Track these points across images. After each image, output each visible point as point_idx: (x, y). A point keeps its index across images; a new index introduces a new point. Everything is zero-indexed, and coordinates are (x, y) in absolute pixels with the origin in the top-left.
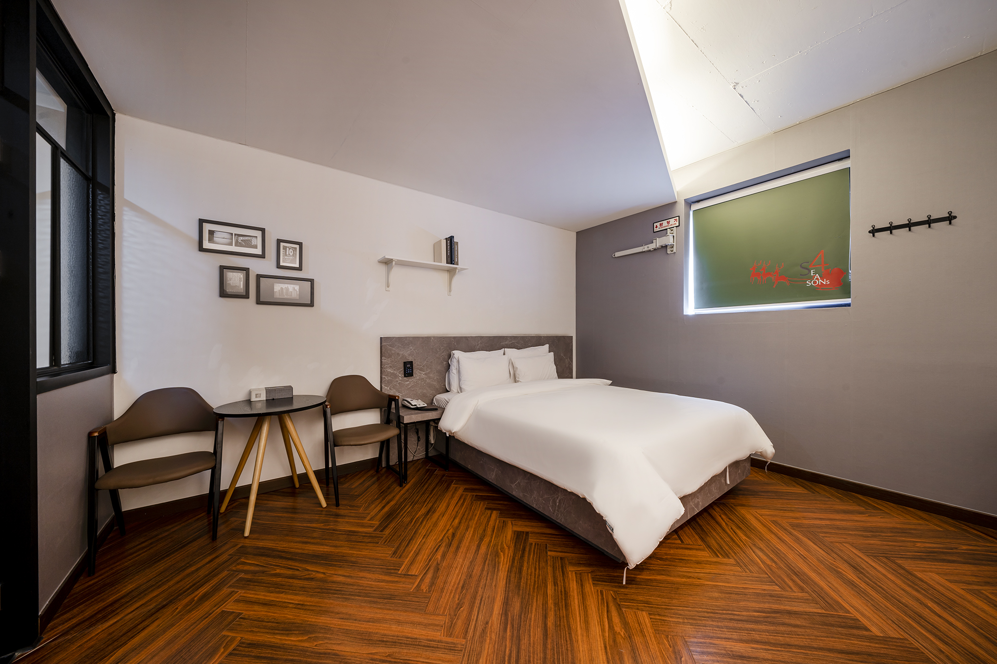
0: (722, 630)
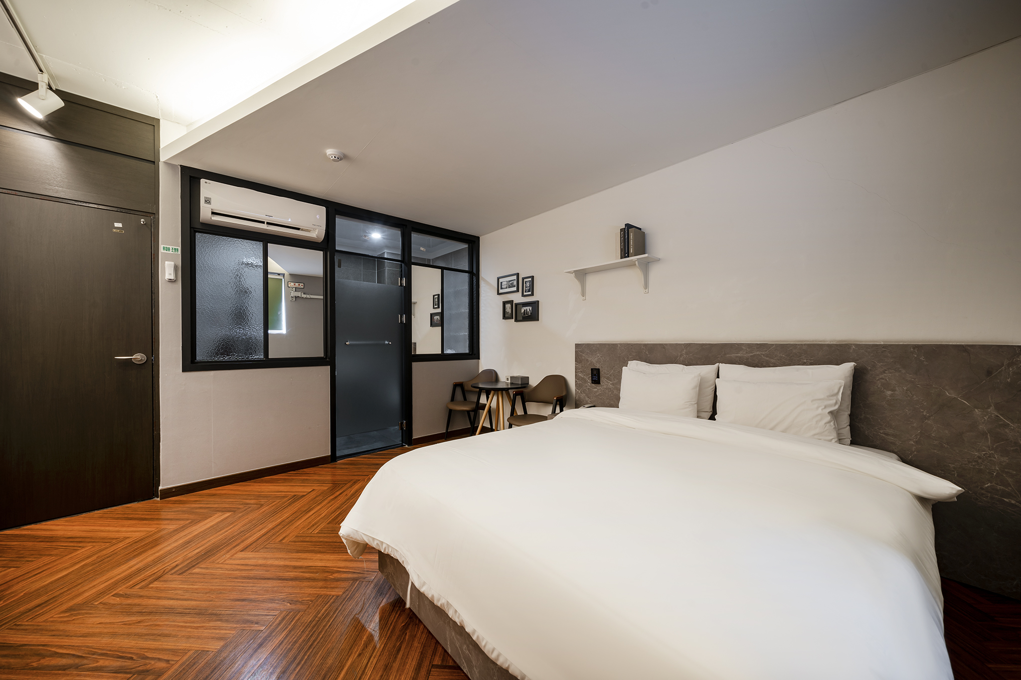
0: (291, 643)
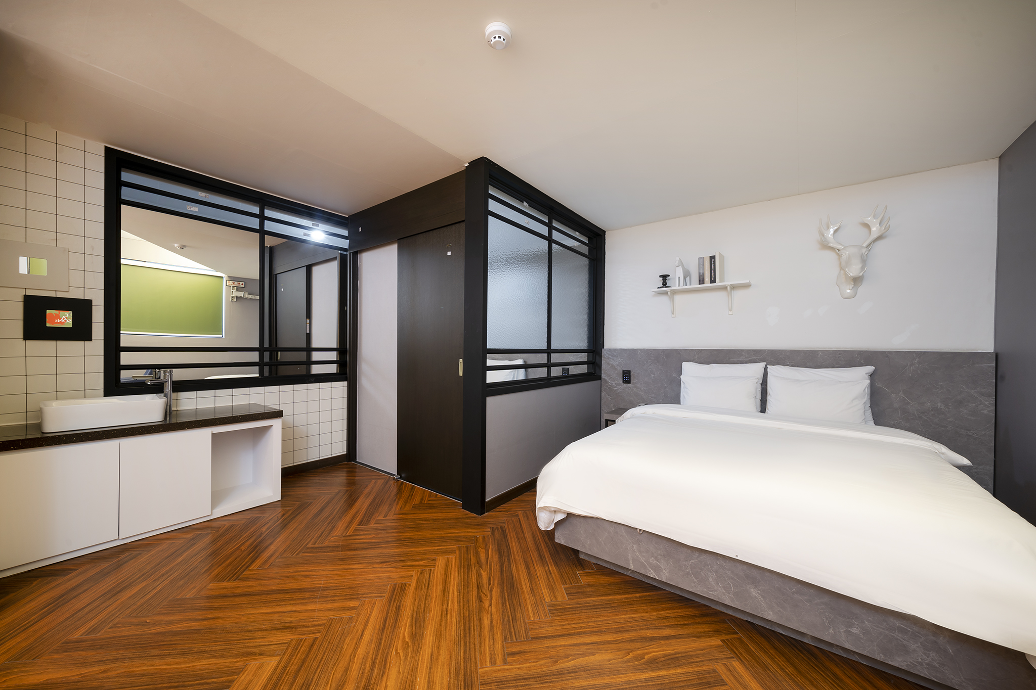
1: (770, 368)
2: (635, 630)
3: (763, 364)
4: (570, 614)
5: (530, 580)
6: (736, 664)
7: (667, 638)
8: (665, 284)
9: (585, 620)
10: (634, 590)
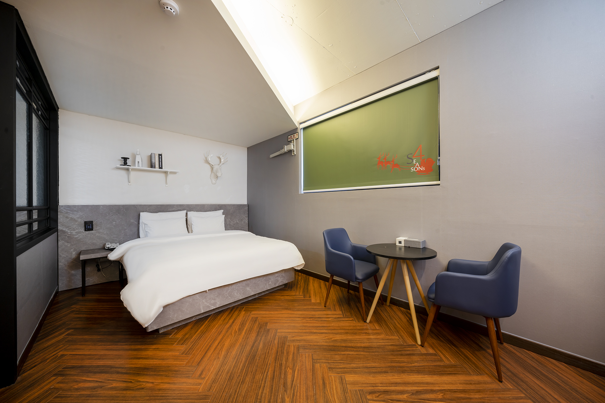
1: (189, 213)
2: (223, 329)
3: (185, 211)
4: (196, 347)
5: (153, 359)
6: (253, 312)
7: (233, 322)
8: (125, 163)
9: (205, 342)
10: (202, 322)
